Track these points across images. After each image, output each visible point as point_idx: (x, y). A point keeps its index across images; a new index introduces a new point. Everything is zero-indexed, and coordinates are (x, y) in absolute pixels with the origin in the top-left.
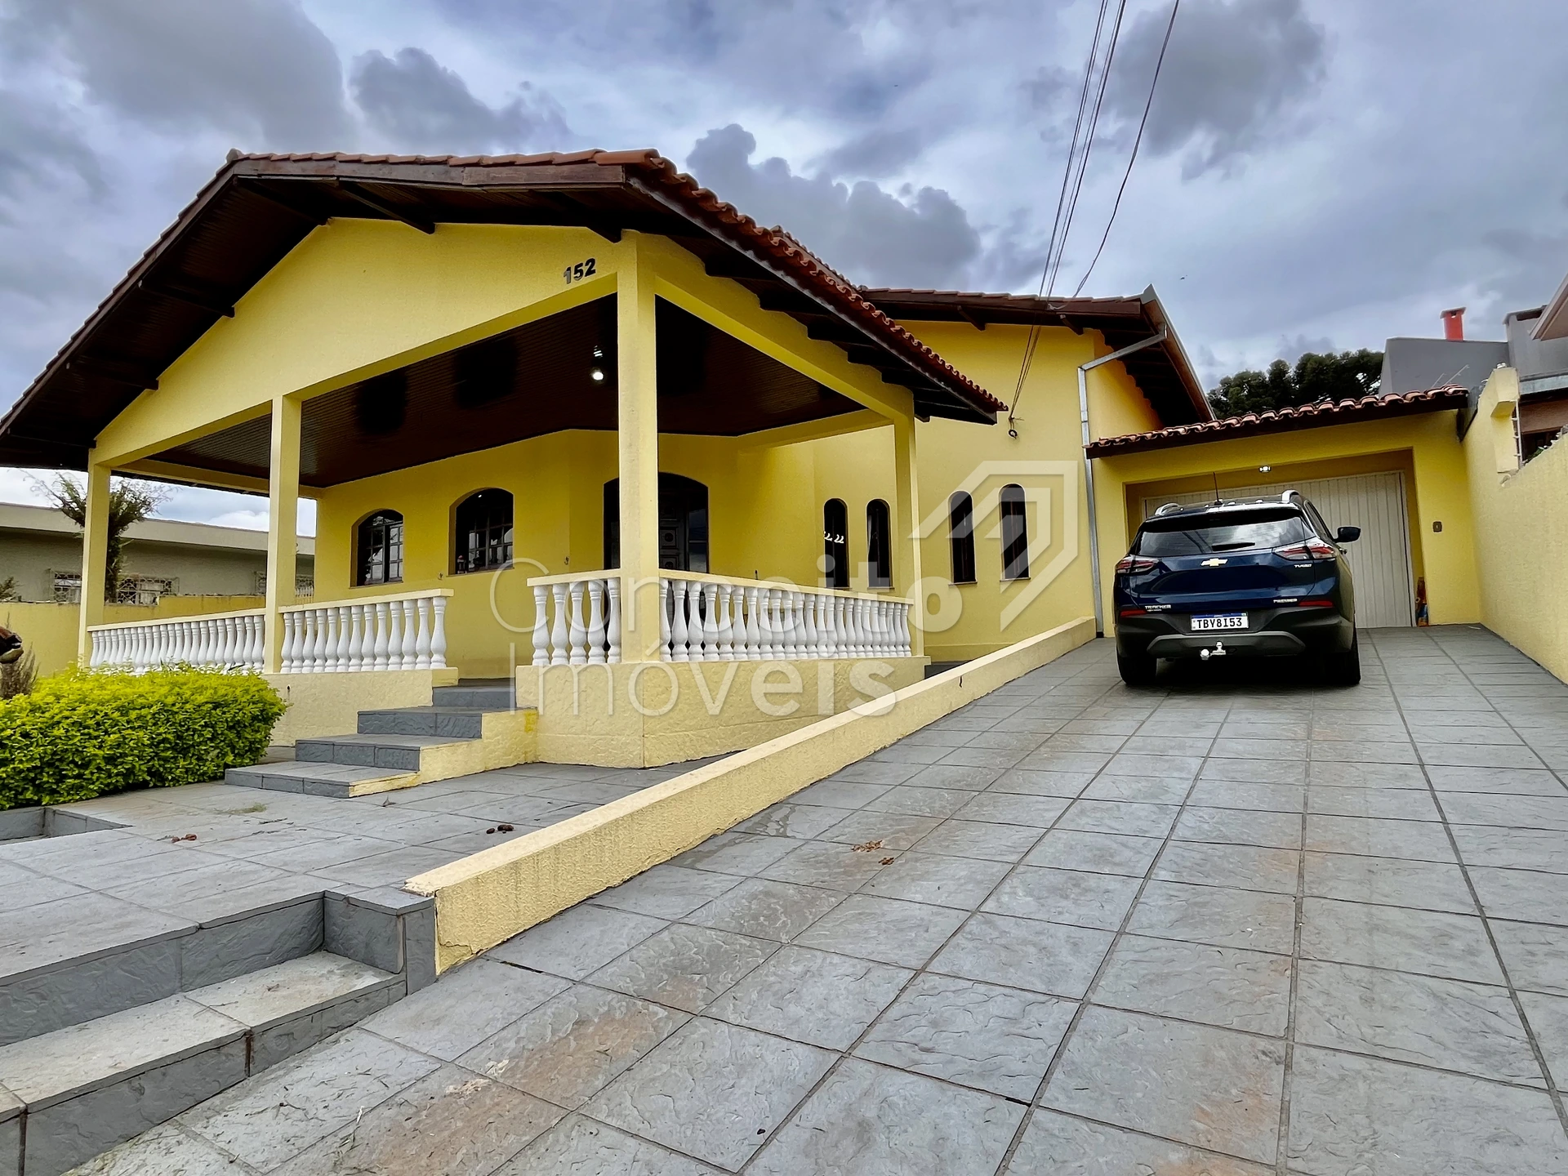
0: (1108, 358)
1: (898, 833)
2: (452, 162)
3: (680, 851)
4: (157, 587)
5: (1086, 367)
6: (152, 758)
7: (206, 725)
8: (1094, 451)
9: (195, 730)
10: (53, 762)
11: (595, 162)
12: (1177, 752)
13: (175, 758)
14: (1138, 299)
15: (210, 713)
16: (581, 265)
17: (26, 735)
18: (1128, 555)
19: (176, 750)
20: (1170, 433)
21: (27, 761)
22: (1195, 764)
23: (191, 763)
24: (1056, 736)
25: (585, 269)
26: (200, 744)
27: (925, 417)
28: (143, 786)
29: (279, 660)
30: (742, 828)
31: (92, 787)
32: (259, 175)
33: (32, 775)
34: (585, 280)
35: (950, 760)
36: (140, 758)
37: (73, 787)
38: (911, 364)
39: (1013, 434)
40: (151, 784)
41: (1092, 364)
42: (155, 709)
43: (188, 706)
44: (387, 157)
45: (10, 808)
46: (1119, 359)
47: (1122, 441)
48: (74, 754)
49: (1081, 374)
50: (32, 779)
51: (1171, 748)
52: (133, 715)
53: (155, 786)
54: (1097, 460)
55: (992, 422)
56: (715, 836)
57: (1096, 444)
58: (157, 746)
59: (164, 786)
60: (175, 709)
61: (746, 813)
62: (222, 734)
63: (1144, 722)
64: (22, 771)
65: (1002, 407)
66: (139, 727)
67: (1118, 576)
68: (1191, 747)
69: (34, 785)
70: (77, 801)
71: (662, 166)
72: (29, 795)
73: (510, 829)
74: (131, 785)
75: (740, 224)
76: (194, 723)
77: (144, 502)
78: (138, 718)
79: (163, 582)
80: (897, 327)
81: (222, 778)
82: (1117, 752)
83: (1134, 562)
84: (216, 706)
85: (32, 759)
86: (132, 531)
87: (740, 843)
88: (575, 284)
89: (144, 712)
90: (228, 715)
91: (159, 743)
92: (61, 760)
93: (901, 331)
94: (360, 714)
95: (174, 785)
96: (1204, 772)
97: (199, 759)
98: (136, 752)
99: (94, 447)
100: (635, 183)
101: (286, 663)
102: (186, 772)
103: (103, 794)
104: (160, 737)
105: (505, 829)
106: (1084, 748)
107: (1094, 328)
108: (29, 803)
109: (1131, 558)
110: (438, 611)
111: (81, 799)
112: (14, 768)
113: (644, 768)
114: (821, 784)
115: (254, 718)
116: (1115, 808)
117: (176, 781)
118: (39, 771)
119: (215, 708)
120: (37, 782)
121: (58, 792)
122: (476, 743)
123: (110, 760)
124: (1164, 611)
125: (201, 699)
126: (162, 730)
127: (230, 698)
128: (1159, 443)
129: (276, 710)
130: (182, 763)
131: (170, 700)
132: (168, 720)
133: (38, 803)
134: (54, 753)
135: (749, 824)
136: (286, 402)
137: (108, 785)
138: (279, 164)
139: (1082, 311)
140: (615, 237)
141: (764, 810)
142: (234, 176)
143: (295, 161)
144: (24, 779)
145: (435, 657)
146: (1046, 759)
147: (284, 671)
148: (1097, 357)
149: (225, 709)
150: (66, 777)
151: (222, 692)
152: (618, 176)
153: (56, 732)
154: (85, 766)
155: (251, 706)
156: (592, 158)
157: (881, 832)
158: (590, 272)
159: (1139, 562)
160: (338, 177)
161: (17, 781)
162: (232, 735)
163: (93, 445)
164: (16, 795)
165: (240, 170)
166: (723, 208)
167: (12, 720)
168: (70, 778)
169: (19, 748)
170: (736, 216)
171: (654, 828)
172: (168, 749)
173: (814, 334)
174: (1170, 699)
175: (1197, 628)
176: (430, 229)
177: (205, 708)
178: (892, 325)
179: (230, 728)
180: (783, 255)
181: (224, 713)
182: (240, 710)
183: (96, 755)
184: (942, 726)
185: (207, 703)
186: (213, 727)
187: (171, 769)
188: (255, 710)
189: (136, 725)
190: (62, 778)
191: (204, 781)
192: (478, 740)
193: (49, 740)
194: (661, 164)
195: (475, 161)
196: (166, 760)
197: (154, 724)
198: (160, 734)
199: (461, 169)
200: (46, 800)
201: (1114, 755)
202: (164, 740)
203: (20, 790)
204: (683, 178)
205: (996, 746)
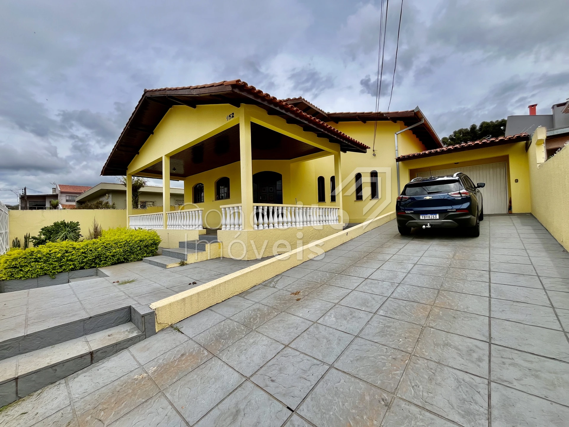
0: (404, 130)
1: (307, 289)
2: (191, 88)
3: (243, 291)
4: (151, 203)
5: (397, 133)
6: (124, 255)
7: (138, 246)
8: (398, 160)
9: (135, 248)
10: (98, 257)
11: (224, 85)
12: (406, 262)
13: (131, 255)
14: (413, 111)
15: (139, 243)
16: (230, 115)
17: (91, 250)
18: (401, 195)
19: (131, 253)
20: (423, 153)
21: (92, 257)
22: (411, 266)
23: (135, 256)
24: (371, 253)
25: (231, 116)
26: (137, 251)
27: (345, 151)
28: (123, 262)
29: (166, 226)
30: (264, 284)
31: (109, 263)
32: (151, 96)
33: (94, 260)
34: (232, 119)
35: (334, 262)
36: (120, 255)
37: (104, 263)
38: (335, 137)
39: (374, 155)
40: (125, 262)
41: (399, 132)
42: (124, 243)
43: (133, 241)
44: (177, 88)
45: (89, 268)
46: (410, 129)
47: (407, 156)
48: (104, 255)
49: (396, 135)
50: (93, 261)
51: (406, 260)
52: (119, 244)
53: (126, 262)
54: (400, 162)
55: (365, 152)
56: (255, 286)
57: (399, 158)
58: (125, 252)
59: (128, 262)
60: (130, 242)
61: (266, 278)
62: (143, 248)
63: (401, 249)
64: (90, 260)
65: (368, 148)
66: (120, 247)
67: (397, 202)
68: (412, 260)
69: (95, 263)
70: (105, 266)
71: (243, 84)
72: (93, 265)
73: (195, 283)
74: (119, 262)
75: (272, 99)
76: (135, 246)
77: (143, 183)
78: (120, 245)
79: (152, 202)
80: (329, 126)
81: (142, 260)
82: (387, 261)
83: (402, 197)
84: (141, 241)
85: (93, 256)
86: (142, 189)
87: (261, 289)
88: (229, 121)
89: (121, 243)
90: (144, 244)
91: (126, 251)
92: (101, 256)
93: (331, 127)
94: (179, 242)
95: (131, 262)
96: (412, 270)
97: (137, 255)
98: (120, 254)
99: (127, 170)
100: (236, 91)
101: (168, 226)
102: (134, 258)
103: (112, 264)
104: (126, 250)
105: (194, 283)
106: (377, 258)
107: (400, 121)
108: (93, 267)
109: (401, 196)
110: (200, 214)
111: (106, 266)
112: (89, 259)
113: (248, 261)
114: (294, 268)
115: (152, 244)
116: (377, 283)
117: (131, 261)
118: (95, 259)
119: (140, 242)
120: (95, 262)
121: (101, 264)
122: (204, 252)
123: (113, 256)
124: (411, 213)
125: (136, 239)
126: (126, 248)
127: (144, 239)
128: (419, 156)
129: (158, 241)
130: (132, 256)
131: (128, 240)
132: (128, 245)
133: (96, 267)
134: (99, 255)
135: (266, 282)
136: (166, 157)
137: (113, 262)
138: (155, 92)
139: (397, 116)
140: (238, 106)
141: (273, 277)
142: (146, 96)
143: (158, 91)
144: (92, 261)
145: (200, 226)
146: (365, 262)
147: (168, 229)
148: (401, 130)
149: (143, 242)
150: (102, 260)
151: (142, 237)
152: (230, 89)
153: (98, 250)
154: (106, 258)
155: (151, 241)
156: (223, 83)
157: (302, 288)
158: (233, 117)
159: (404, 197)
160: (167, 95)
161: (90, 262)
162: (145, 249)
164: (90, 265)
165: (148, 95)
166: (265, 95)
167: (88, 246)
168: (103, 261)
169: (89, 254)
170: (270, 97)
171: (233, 285)
172: (129, 253)
173: (305, 130)
174: (413, 240)
175: (422, 219)
176: (195, 107)
177: (137, 242)
178: (327, 125)
179: (144, 247)
180: (287, 108)
181: (143, 243)
182: (147, 242)
183: (109, 255)
184: (339, 248)
185: (138, 240)
186: (140, 247)
187: (130, 258)
188: (151, 242)
189: (119, 247)
190: (101, 261)
191: (139, 261)
192: (205, 252)
193: (97, 251)
194: (243, 83)
195: (196, 87)
196: (128, 256)
197: (125, 247)
198: (126, 249)
199: (193, 90)
200: (98, 266)
201: (386, 261)
202: (127, 251)
203: (91, 264)
204: (250, 87)
205: (351, 257)
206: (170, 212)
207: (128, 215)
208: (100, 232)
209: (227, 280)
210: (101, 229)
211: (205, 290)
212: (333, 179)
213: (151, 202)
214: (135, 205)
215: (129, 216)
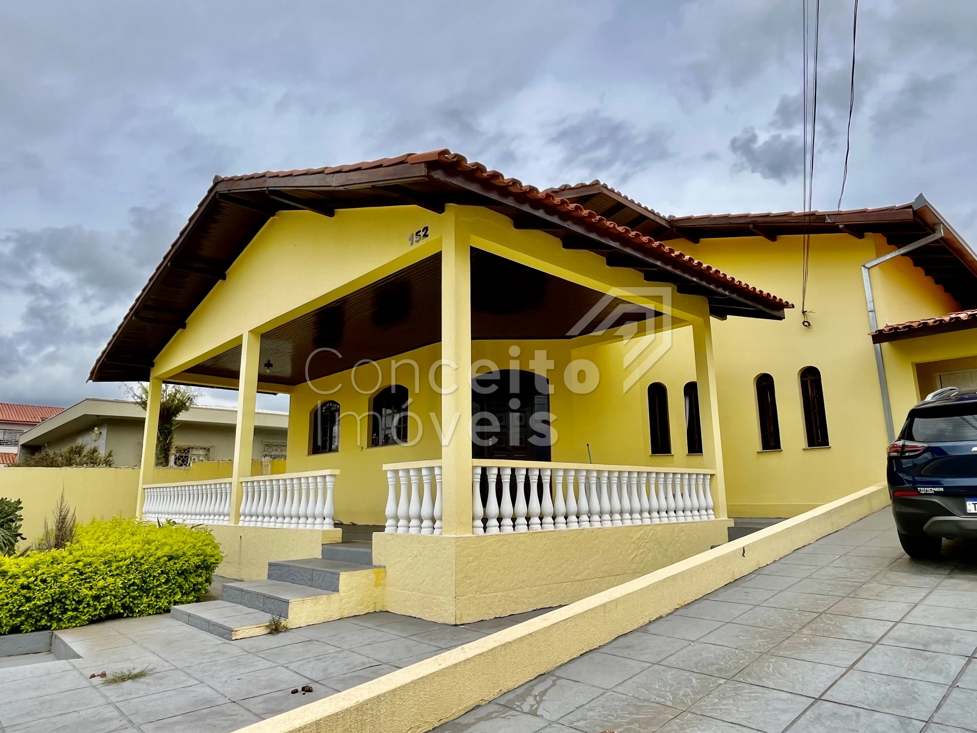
0: (889, 257)
2: (326, 172)
3: (443, 722)
5: (868, 265)
6: (125, 597)
7: (162, 572)
8: (879, 337)
9: (154, 577)
10: (59, 600)
11: (407, 162)
12: (939, 648)
13: (141, 596)
14: (910, 207)
15: (166, 565)
16: (420, 231)
17: (44, 581)
18: (899, 439)
19: (143, 590)
20: (951, 319)
21: (43, 599)
22: (956, 664)
23: (151, 600)
24: (823, 616)
25: (422, 234)
26: (158, 586)
27: (722, 315)
28: (119, 616)
29: (238, 515)
30: (503, 701)
31: (83, 617)
32: (229, 191)
33: (47, 608)
34: (423, 242)
35: (712, 638)
36: (115, 597)
37: (72, 617)
38: (695, 279)
39: (807, 324)
40: (125, 615)
41: (874, 263)
42: (128, 562)
43: (151, 559)
44: (292, 171)
45: (32, 631)
46: (903, 255)
47: (905, 327)
48: (74, 594)
49: (865, 272)
50: (45, 610)
51: (937, 642)
52: (114, 565)
53: (128, 616)
54: (885, 345)
55: (781, 318)
56: (478, 706)
57: (881, 331)
58: (129, 588)
59: (133, 617)
60: (142, 561)
61: (511, 685)
62: (174, 578)
63: (916, 605)
64: (39, 607)
65: (787, 305)
66: (117, 574)
67: (890, 459)
68: (958, 642)
69: (49, 616)
70: (74, 627)
71: (455, 160)
72: (43, 622)
73: (310, 690)
74: (110, 616)
75: (525, 193)
76: (154, 571)
77: (189, 399)
78: (117, 568)
80: (677, 253)
81: (168, 611)
82: (877, 643)
83: (904, 446)
84: (171, 558)
85: (47, 597)
86: (182, 417)
87: (496, 717)
88: (416, 246)
89: (121, 564)
90: (178, 565)
91: (130, 585)
92: (66, 598)
93: (681, 255)
94: (270, 565)
95: (140, 616)
96: (964, 678)
97: (157, 597)
98: (113, 593)
100: (438, 175)
101: (242, 518)
102: (149, 606)
103: (91, 622)
104: (131, 582)
105: (307, 690)
106: (845, 633)
107: (873, 232)
108: (45, 628)
109: (900, 443)
110: (329, 485)
111: (76, 626)
112: (35, 604)
113: (456, 625)
114: (590, 655)
115: (198, 567)
116: (854, 718)
117: (141, 613)
118: (51, 605)
119: (169, 560)
120: (50, 613)
121: (62, 620)
122: (335, 596)
123: (97, 598)
124: (937, 494)
125: (160, 553)
126: (132, 576)
127: (180, 553)
128: (940, 327)
129: (213, 560)
130: (145, 600)
131: (139, 555)
132: (136, 569)
133: (49, 628)
134: (62, 593)
135: (510, 696)
136: (250, 333)
137: (95, 616)
138: (238, 182)
139: (861, 220)
140: (440, 210)
141: (530, 680)
142: (217, 192)
143: (246, 179)
144: (42, 611)
145: (327, 520)
146: (806, 644)
147: (241, 524)
148: (878, 256)
149: (176, 561)
150: (67, 609)
151: (175, 548)
152: (422, 171)
153: (63, 579)
154: (79, 602)
155: (196, 558)
156: (406, 159)
157: (619, 720)
158: (426, 236)
159: (908, 446)
160: (268, 187)
161: (37, 612)
162: (180, 580)
163: (153, 365)
164: (36, 622)
165: (221, 188)
166: (509, 182)
167: (37, 569)
168: (70, 611)
169: (39, 590)
170: (521, 186)
171: (417, 703)
172: (136, 590)
173: (610, 263)
176: (331, 214)
177: (162, 560)
178: (672, 251)
179: (179, 574)
180: (565, 210)
181: (175, 563)
182: (186, 561)
183: (87, 595)
184: (722, 596)
185: (165, 556)
186: (167, 574)
187: (138, 604)
188: (196, 560)
189: (115, 573)
190: (65, 611)
191: (160, 613)
192: (336, 594)
193: (59, 584)
194: (454, 158)
195: (339, 169)
196: (134, 598)
197: (128, 572)
198: (130, 580)
199: (331, 175)
200: (55, 625)
201: (874, 645)
202: (134, 584)
203: (39, 618)
204: (473, 166)
205: (761, 624)
206: (251, 479)
207: (143, 484)
208: (71, 531)
209: (399, 685)
210: (74, 523)
211: (337, 714)
212: (691, 390)
213: (201, 448)
214: (163, 457)
215: (145, 486)
